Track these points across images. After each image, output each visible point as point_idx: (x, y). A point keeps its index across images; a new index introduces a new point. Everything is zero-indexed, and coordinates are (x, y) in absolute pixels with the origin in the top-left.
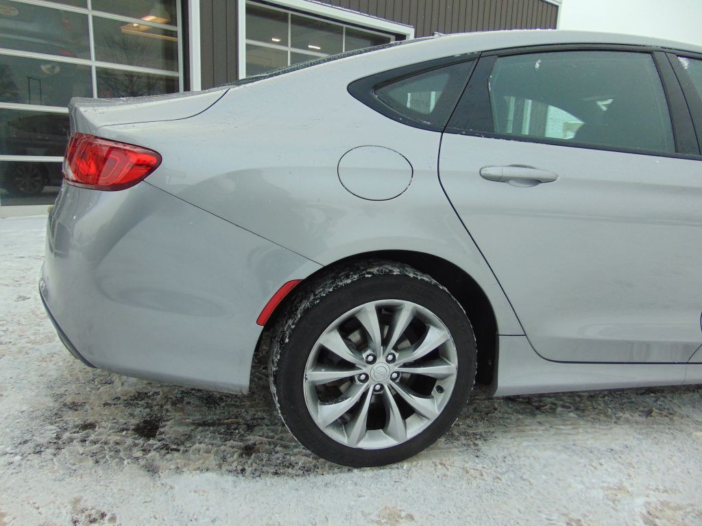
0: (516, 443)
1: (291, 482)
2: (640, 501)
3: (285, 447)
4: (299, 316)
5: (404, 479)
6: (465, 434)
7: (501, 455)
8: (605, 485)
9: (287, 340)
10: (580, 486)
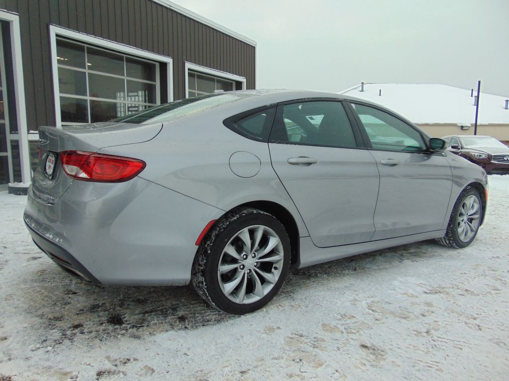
0: (308, 292)
1: (214, 327)
2: (364, 302)
3: (201, 314)
4: (214, 239)
5: (267, 315)
6: (283, 292)
7: (303, 297)
8: (349, 300)
9: (209, 252)
10: (340, 302)
